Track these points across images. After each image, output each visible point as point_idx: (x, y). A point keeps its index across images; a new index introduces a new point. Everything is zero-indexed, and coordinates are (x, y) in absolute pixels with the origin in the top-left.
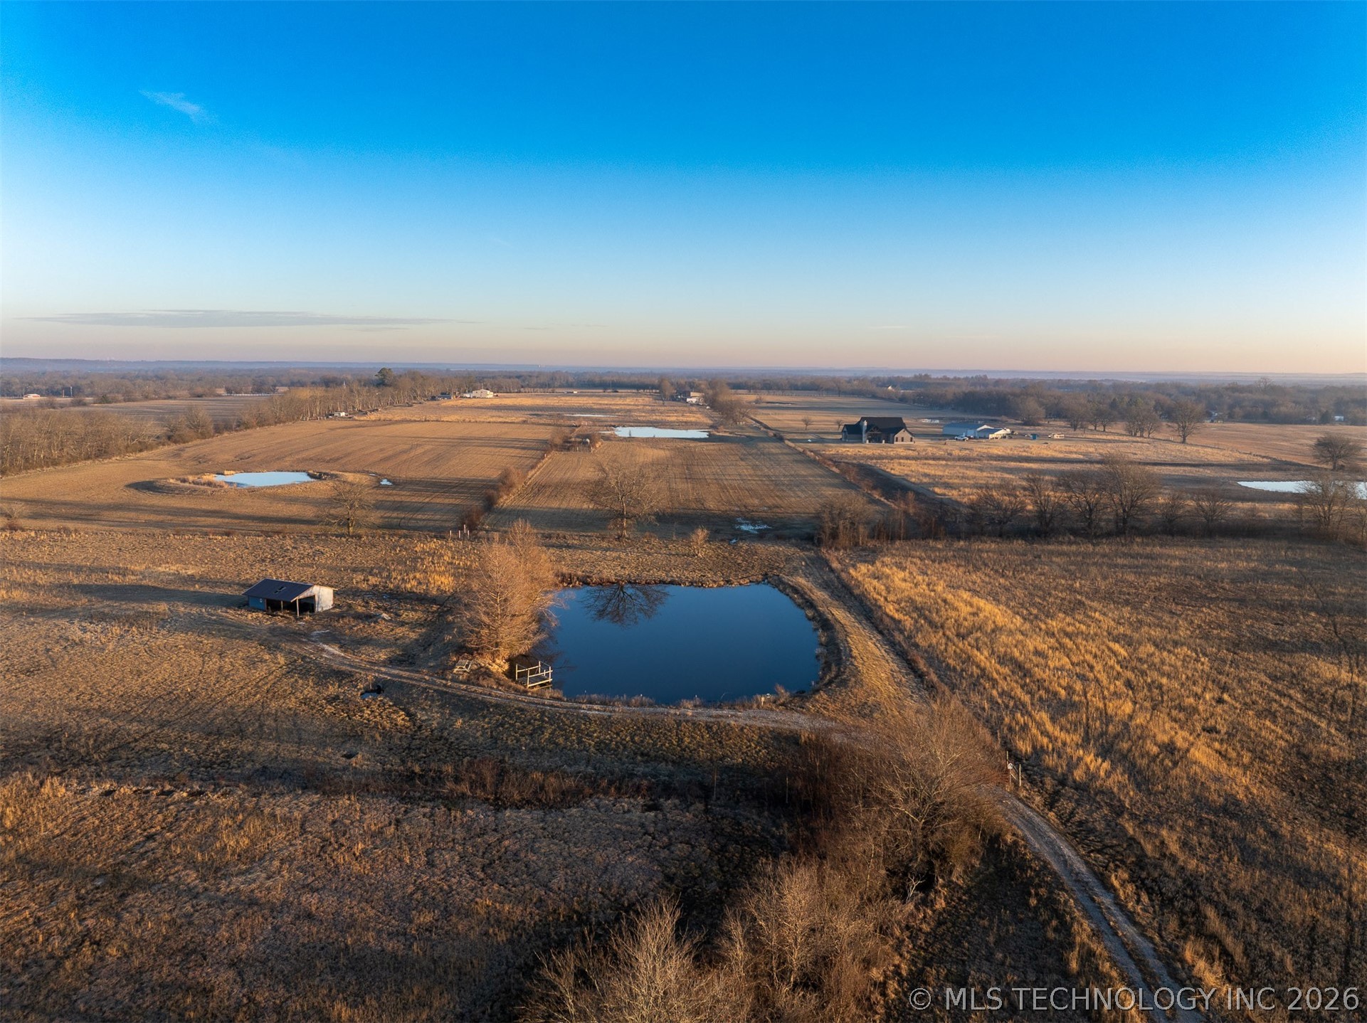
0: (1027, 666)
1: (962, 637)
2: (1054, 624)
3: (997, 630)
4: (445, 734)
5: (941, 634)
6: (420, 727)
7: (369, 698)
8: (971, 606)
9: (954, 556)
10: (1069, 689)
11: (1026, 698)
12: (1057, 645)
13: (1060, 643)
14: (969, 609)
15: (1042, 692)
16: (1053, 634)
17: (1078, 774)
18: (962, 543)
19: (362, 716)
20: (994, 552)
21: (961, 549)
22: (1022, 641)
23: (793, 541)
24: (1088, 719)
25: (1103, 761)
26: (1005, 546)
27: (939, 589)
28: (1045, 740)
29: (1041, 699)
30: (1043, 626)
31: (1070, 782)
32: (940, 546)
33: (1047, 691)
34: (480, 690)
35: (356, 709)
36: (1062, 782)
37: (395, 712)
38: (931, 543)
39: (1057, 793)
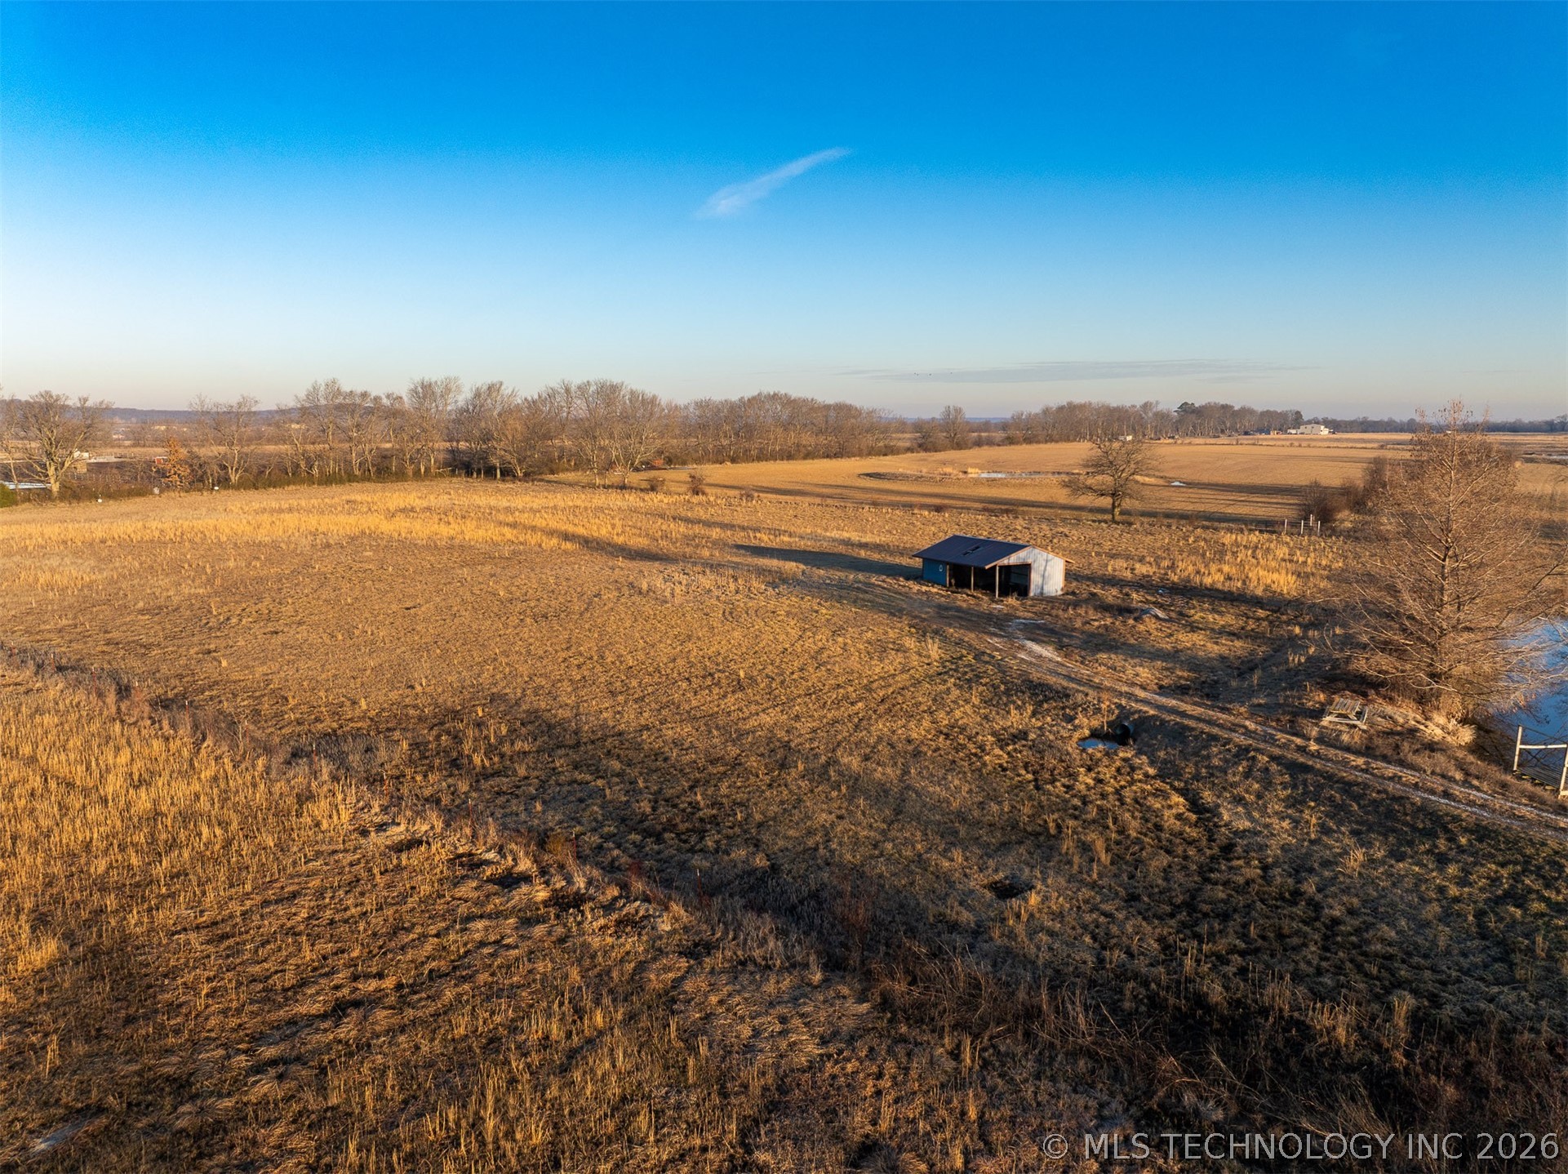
4: (1310, 887)
6: (1228, 849)
7: (1098, 749)
19: (1068, 788)
34: (1409, 776)
35: (1060, 768)
37: (1158, 793)
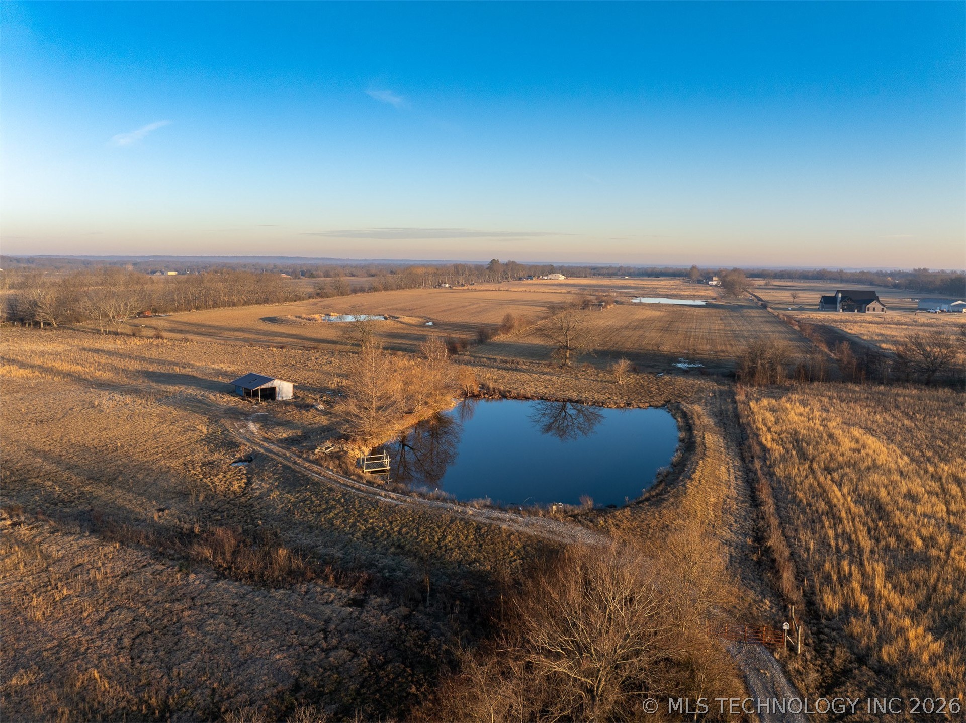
0: (889, 508)
1: (828, 470)
2: (946, 468)
3: (874, 467)
5: (806, 466)
6: (244, 494)
7: (234, 466)
8: (857, 441)
9: (868, 398)
10: (930, 541)
11: (866, 543)
12: (939, 491)
13: (943, 489)
14: (853, 445)
15: (892, 541)
16: (941, 478)
17: (888, 653)
18: (882, 387)
19: (212, 480)
20: (911, 397)
21: (879, 393)
22: (896, 482)
23: (715, 376)
24: (938, 580)
25: (935, 640)
26: (927, 392)
27: (831, 425)
28: (864, 598)
29: (887, 548)
30: (931, 469)
31: (873, 661)
32: (857, 389)
33: (899, 538)
35: (215, 473)
36: (862, 660)
37: (241, 479)
38: (850, 386)
39: (846, 672)
